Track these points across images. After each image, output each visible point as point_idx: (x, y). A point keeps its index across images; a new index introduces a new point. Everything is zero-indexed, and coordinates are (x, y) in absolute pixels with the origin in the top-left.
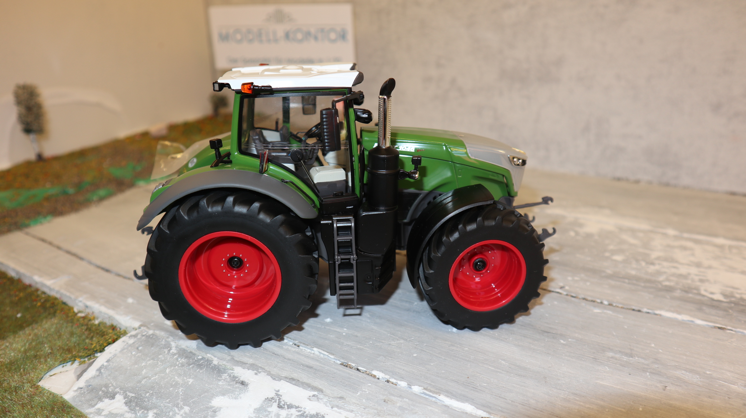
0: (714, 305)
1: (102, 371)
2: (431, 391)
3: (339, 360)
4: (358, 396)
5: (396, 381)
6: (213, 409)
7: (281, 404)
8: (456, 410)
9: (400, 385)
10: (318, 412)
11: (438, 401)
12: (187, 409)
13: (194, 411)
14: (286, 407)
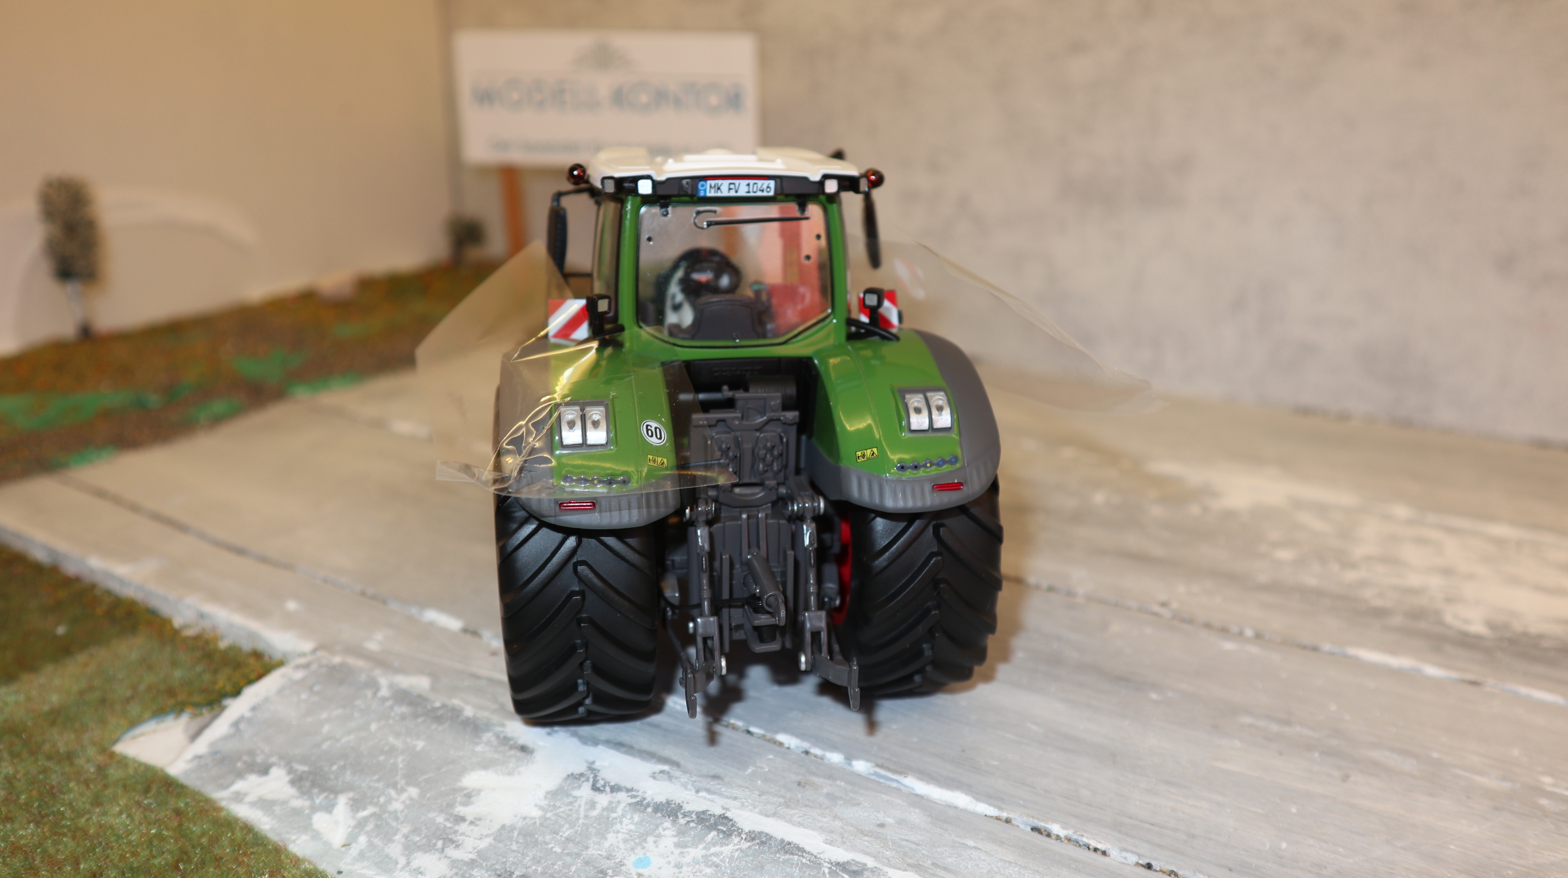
0: (1467, 642)
1: (242, 726)
2: (889, 770)
4: (747, 774)
5: (823, 753)
6: (465, 792)
7: (599, 785)
8: (935, 802)
9: (828, 759)
10: (670, 799)
11: (902, 788)
12: (413, 792)
13: (428, 795)
14: (608, 789)
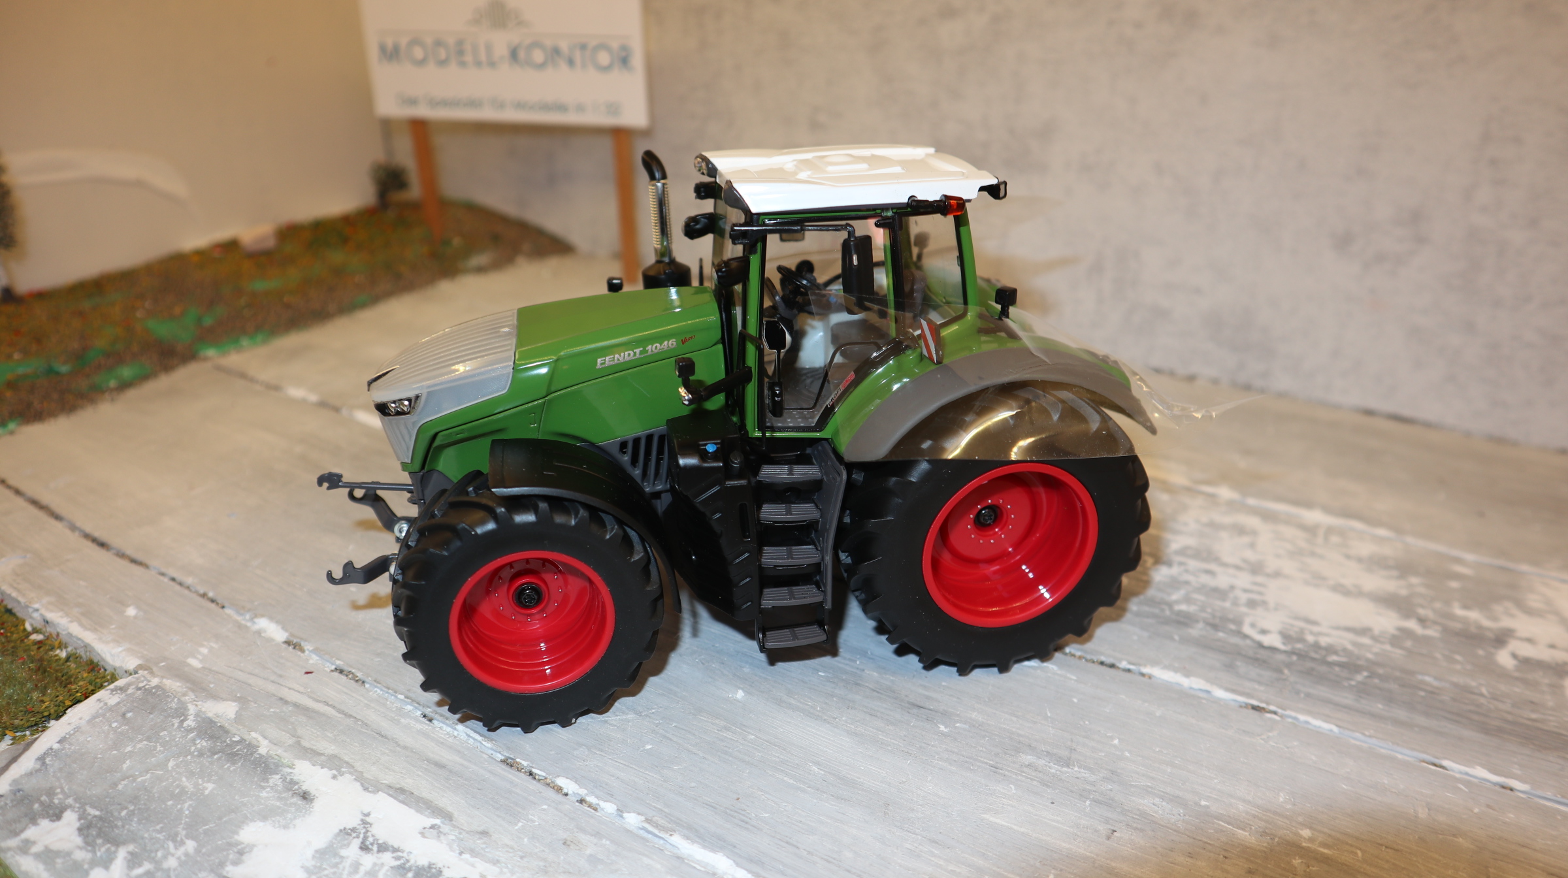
0: (1261, 656)
1: (48, 760)
2: (657, 826)
3: (500, 752)
4: (516, 830)
5: (597, 802)
6: (239, 847)
7: (368, 843)
8: (695, 868)
9: (603, 810)
10: (433, 862)
11: (668, 846)
12: (190, 845)
13: (204, 850)
14: (375, 848)
